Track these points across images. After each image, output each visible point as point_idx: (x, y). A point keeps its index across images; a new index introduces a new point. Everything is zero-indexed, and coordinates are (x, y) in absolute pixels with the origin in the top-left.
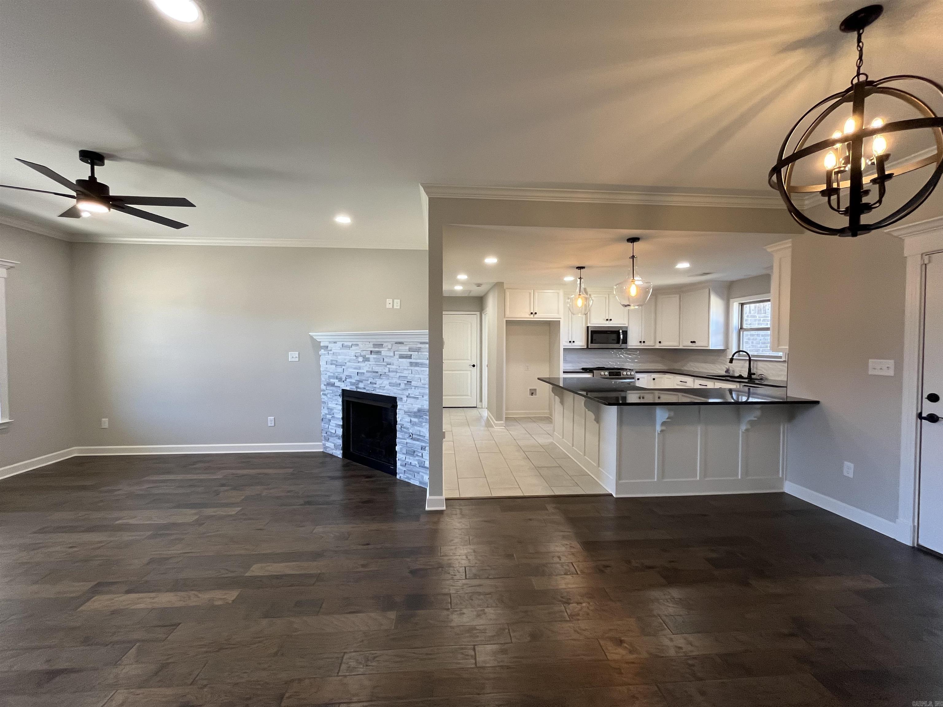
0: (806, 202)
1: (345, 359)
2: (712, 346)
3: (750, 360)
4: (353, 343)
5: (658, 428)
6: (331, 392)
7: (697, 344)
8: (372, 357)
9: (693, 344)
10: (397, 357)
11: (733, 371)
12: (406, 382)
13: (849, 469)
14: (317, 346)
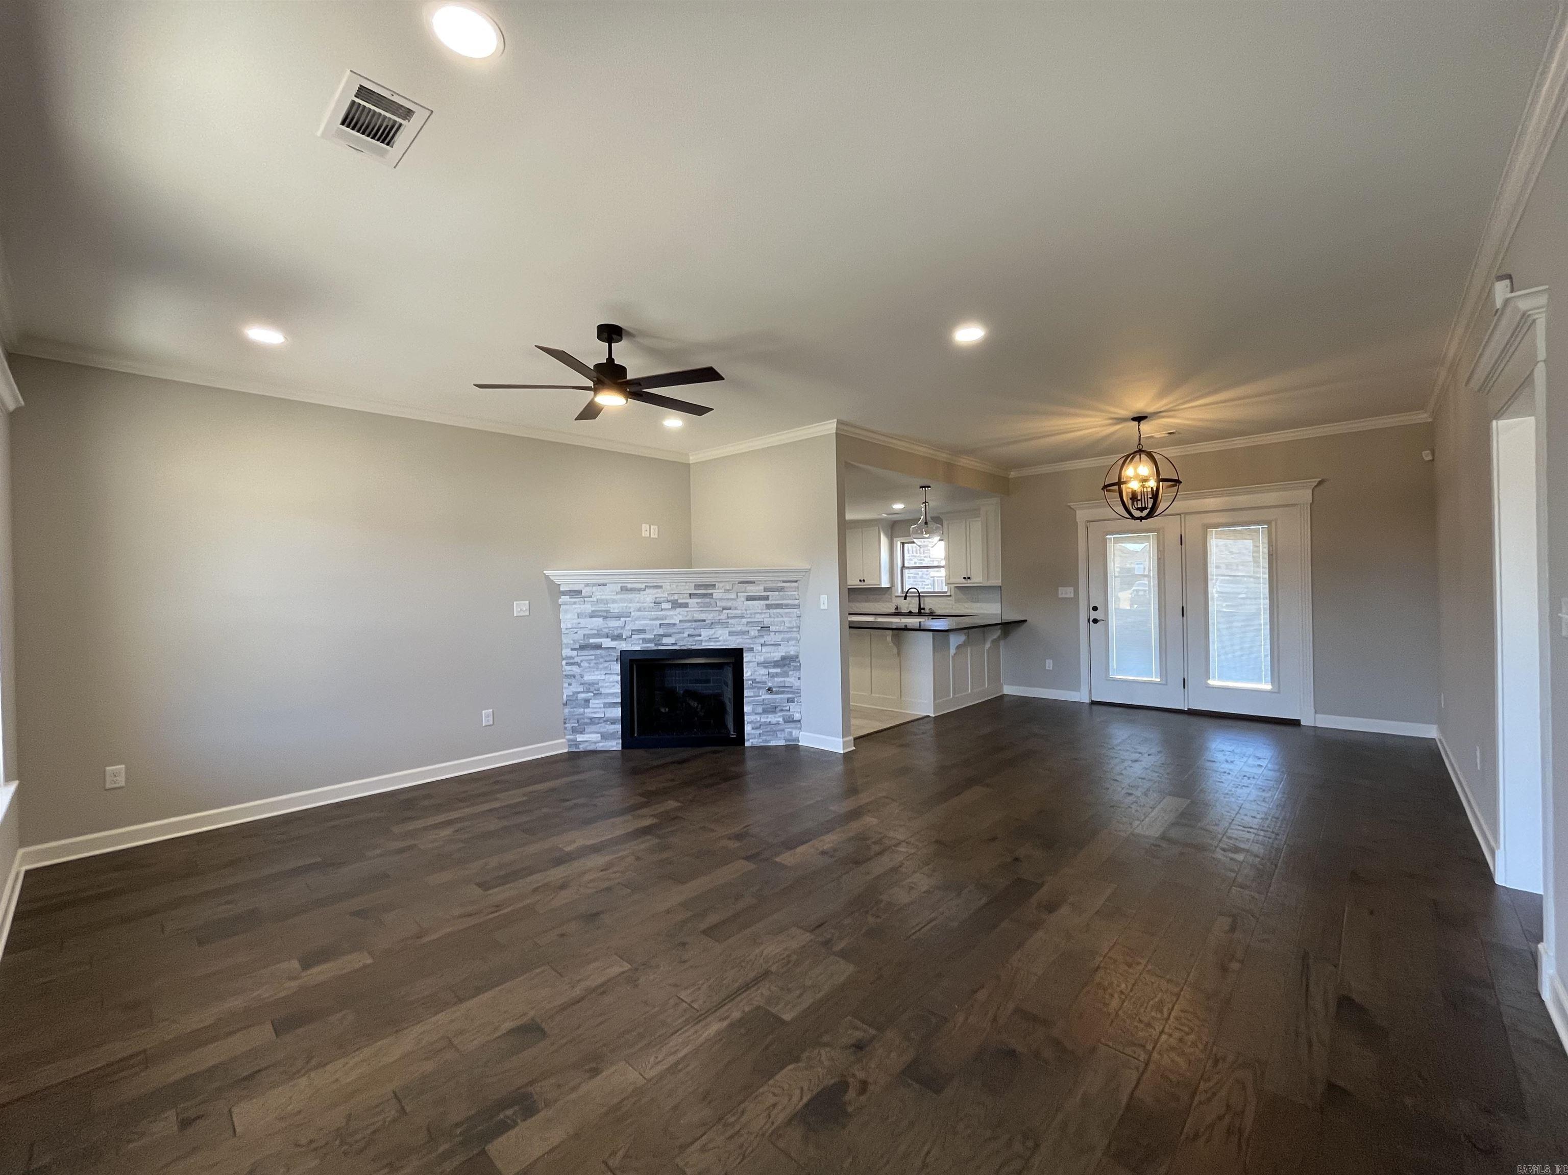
0: (1012, 473)
1: (630, 608)
2: (883, 586)
3: (919, 596)
4: (647, 584)
5: (952, 651)
6: (593, 657)
7: (866, 582)
8: (693, 601)
9: (862, 583)
10: (743, 599)
11: (900, 608)
12: (760, 628)
13: (1049, 664)
14: (555, 591)
